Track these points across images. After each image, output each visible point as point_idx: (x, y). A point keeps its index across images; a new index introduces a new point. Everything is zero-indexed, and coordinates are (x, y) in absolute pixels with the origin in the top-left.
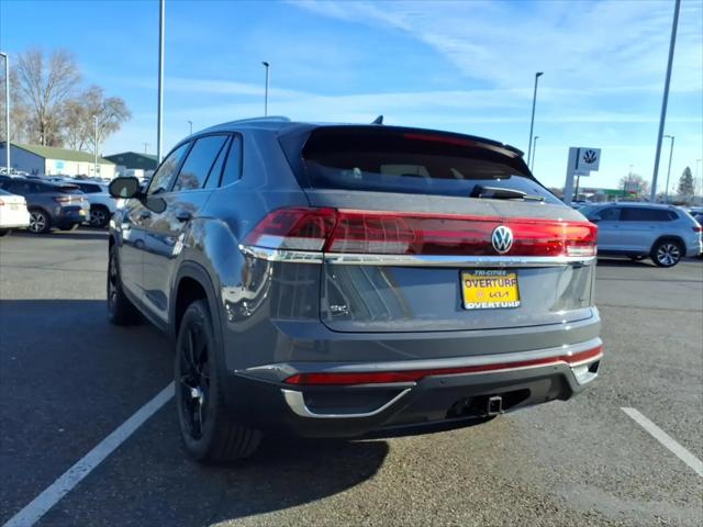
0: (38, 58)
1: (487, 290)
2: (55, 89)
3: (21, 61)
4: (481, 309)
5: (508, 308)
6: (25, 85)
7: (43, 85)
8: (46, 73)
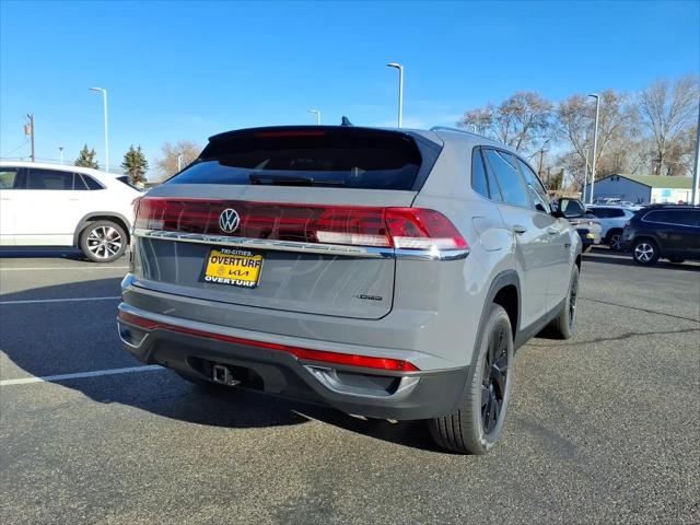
0: (662, 90)
1: (228, 268)
2: (677, 117)
3: (645, 96)
4: (217, 282)
5: (242, 286)
6: (647, 119)
7: (666, 115)
8: (668, 104)
